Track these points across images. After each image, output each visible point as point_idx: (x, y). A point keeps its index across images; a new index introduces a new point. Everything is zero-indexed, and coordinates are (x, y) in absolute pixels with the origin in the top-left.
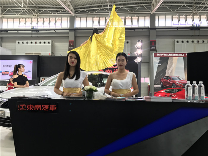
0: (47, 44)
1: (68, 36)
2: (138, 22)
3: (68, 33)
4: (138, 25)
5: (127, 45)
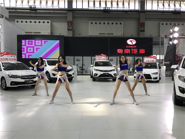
0: (46, 24)
1: (67, 17)
2: (129, 5)
3: (66, 14)
4: (129, 8)
5: (120, 25)
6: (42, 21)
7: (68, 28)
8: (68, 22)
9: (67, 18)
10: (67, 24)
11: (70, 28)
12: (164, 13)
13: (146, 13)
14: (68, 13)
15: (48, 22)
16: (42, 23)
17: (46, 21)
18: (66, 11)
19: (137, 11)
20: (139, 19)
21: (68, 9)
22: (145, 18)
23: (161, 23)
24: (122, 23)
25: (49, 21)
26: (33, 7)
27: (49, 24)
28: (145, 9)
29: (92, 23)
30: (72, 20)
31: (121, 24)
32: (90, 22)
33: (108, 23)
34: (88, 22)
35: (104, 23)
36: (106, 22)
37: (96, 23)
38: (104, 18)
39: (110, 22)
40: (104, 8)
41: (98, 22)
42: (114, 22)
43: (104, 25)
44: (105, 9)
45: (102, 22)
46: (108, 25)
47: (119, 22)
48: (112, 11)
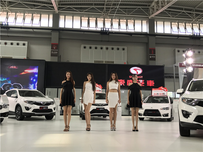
0: (21, 46)
1: (51, 38)
2: (134, 26)
3: (50, 34)
4: (134, 30)
5: (123, 51)
6: (15, 42)
7: (52, 52)
8: (53, 45)
9: (51, 40)
10: (50, 47)
11: (55, 52)
12: (180, 38)
13: (156, 37)
14: (52, 33)
15: (24, 44)
16: (15, 45)
17: (21, 43)
18: (49, 31)
19: (145, 34)
20: (147, 44)
21: (53, 28)
22: (156, 43)
23: (177, 49)
24: (126, 48)
25: (26, 43)
26: (4, 24)
27: (26, 46)
28: (156, 32)
29: (85, 47)
30: (58, 43)
31: (124, 49)
32: (82, 46)
33: (107, 49)
34: (80, 47)
35: (102, 48)
36: (104, 47)
37: (90, 48)
38: (102, 42)
39: (110, 47)
40: (102, 28)
41: (93, 47)
42: (115, 47)
43: (101, 50)
44: (103, 30)
45: (99, 47)
46: (106, 50)
47: (121, 48)
48: (112, 33)
